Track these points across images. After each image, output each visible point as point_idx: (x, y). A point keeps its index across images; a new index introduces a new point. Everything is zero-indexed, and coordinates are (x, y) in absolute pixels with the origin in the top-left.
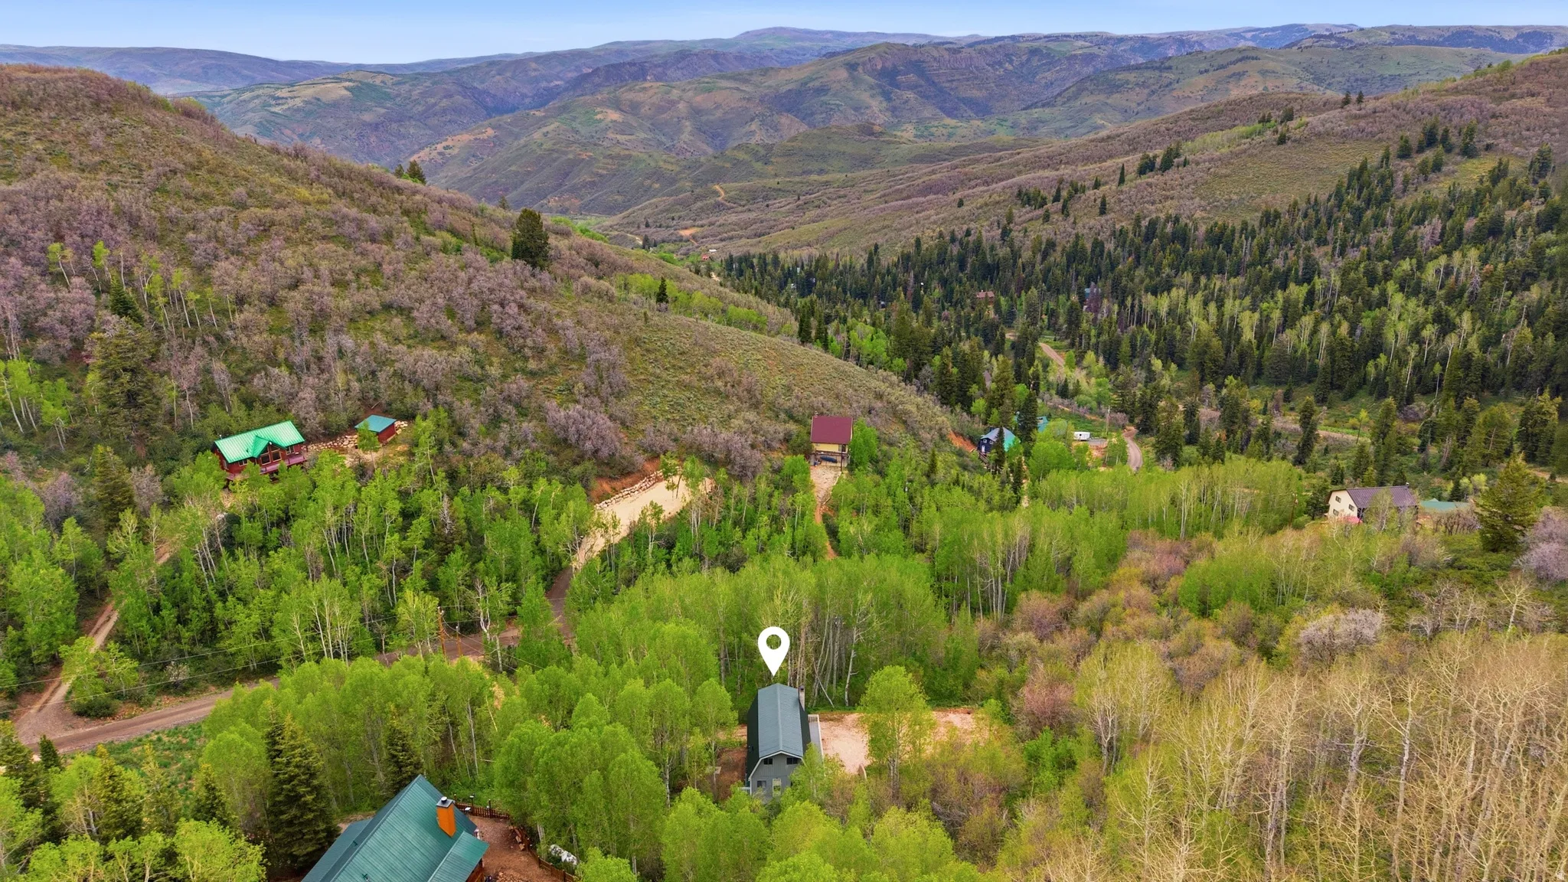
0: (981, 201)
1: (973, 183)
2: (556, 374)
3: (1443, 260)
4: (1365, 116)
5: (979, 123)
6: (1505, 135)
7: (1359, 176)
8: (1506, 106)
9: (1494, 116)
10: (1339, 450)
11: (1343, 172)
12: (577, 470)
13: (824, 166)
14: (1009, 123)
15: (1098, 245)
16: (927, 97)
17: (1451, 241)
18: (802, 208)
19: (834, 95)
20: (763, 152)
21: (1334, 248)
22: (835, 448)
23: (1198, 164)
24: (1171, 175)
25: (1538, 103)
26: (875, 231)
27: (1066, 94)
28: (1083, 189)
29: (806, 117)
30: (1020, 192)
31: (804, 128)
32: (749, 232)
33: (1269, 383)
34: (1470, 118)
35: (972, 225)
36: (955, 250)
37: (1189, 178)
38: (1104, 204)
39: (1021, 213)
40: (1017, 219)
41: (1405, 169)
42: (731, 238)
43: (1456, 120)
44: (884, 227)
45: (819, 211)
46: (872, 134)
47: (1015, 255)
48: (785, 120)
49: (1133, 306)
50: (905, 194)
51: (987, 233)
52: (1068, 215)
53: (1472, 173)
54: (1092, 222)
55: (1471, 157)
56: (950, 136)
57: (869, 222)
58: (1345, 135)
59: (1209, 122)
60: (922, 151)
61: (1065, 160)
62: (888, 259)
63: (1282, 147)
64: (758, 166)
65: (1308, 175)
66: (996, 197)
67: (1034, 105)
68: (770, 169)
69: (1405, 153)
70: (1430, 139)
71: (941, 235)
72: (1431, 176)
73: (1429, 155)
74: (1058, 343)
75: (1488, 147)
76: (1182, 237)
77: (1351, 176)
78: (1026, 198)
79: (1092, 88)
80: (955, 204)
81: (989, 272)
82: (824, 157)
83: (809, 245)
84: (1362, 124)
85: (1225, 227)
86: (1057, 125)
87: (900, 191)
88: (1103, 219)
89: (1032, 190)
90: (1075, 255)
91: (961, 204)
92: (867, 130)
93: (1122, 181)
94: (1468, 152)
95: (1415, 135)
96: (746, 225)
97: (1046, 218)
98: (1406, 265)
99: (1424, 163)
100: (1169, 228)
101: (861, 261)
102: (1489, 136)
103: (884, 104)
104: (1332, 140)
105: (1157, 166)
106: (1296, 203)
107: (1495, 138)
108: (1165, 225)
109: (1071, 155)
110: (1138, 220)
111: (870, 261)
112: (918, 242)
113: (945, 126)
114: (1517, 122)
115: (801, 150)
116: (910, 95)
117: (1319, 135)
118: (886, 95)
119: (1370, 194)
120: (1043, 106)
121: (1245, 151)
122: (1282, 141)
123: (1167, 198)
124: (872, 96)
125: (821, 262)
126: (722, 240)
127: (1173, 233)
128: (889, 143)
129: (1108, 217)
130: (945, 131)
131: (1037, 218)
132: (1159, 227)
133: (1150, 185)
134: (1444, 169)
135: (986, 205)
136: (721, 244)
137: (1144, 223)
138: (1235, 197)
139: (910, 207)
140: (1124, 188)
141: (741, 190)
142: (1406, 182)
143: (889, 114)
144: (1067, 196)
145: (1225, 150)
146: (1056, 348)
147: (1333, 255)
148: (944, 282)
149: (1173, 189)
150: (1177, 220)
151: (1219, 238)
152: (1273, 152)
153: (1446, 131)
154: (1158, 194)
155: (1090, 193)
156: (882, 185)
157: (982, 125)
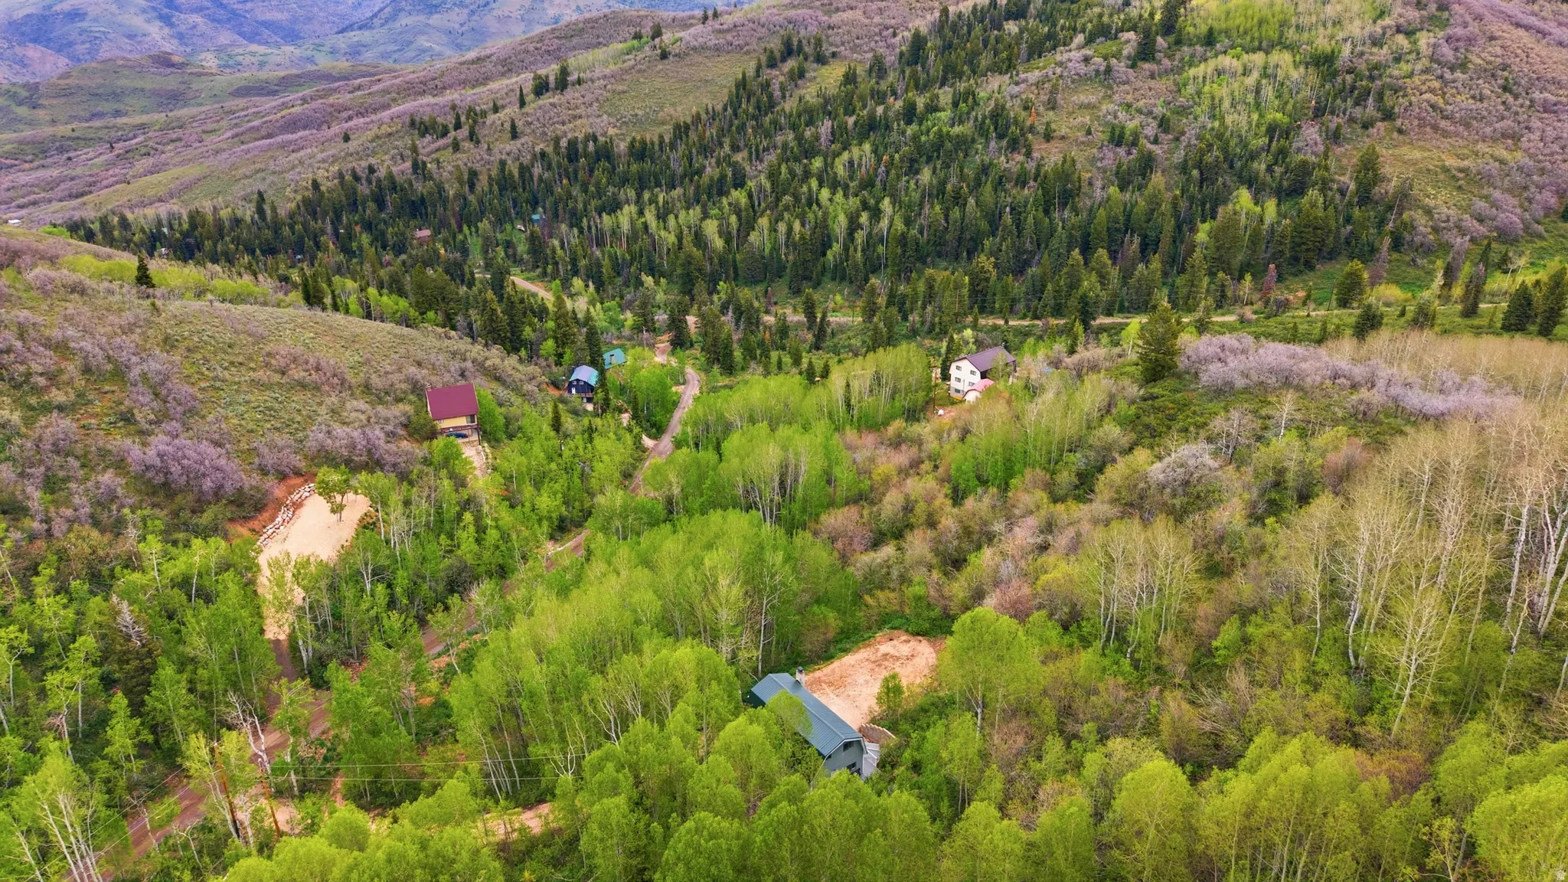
0: (370, 134)
1: (345, 115)
2: (90, 402)
3: (846, 156)
4: (729, 30)
5: (292, 48)
6: (843, 44)
7: (742, 84)
8: (836, 18)
9: (829, 27)
10: (842, 332)
11: (730, 83)
12: (206, 518)
13: (121, 107)
14: (326, 48)
15: (524, 170)
16: (219, 21)
17: (842, 138)
18: (126, 156)
19: (96, 20)
20: (24, 93)
21: (751, 154)
22: (462, 421)
23: (593, 81)
24: (570, 94)
25: (857, 15)
26: (247, 177)
27: (382, 15)
28: (484, 114)
29: (63, 47)
30: (413, 123)
31: (63, 62)
32: (59, 191)
33: (746, 284)
34: (813, 29)
35: (372, 161)
36: (363, 189)
37: (589, 97)
38: (513, 127)
39: (426, 145)
40: (421, 151)
41: (777, 77)
42: (34, 203)
43: (803, 32)
44: (258, 171)
45: (151, 160)
46: (173, 65)
47: (440, 189)
48: (33, 52)
49: (589, 228)
50: (263, 132)
51: (392, 165)
52: (478, 142)
53: (830, 77)
54: (508, 148)
55: (824, 64)
56: (262, 64)
57: (234, 167)
58: (717, 49)
59: (575, 40)
60: (244, 83)
61: (440, 85)
62: (285, 206)
63: (666, 61)
64: (23, 111)
65: (698, 88)
66: (385, 129)
67: (349, 28)
68: (41, 114)
69: (772, 64)
70: (789, 51)
71: (341, 176)
72: (800, 82)
73: (791, 64)
74: (526, 274)
75: (834, 55)
76: (605, 153)
77: (737, 86)
78: (422, 127)
79: (408, 8)
80: (340, 139)
81: (417, 209)
82: (116, 95)
83: (160, 200)
84: (729, 37)
85: (643, 142)
86: (382, 48)
87: (257, 129)
88: (518, 143)
89: (426, 118)
90: (504, 183)
91: (347, 139)
92: (164, 61)
93: (522, 104)
94: (821, 60)
95: (775, 44)
96: (51, 185)
97: (456, 146)
98: (817, 163)
99: (792, 71)
100: (591, 146)
101: (248, 213)
102: (831, 45)
103: (167, 30)
104: (708, 53)
105: (552, 85)
106: (698, 114)
107: (837, 46)
108: (586, 146)
109: (445, 79)
110: (557, 141)
111: (260, 211)
112: (316, 185)
113: (253, 54)
114: (849, 32)
115: (80, 88)
116: (196, 18)
117: (694, 49)
118: (166, 20)
119: (758, 102)
120: (360, 28)
121: (633, 67)
122: (664, 56)
123: (575, 117)
124: (148, 21)
125: (195, 218)
126: (21, 207)
127: (597, 152)
128: (200, 75)
129: (523, 140)
130: (253, 59)
131: (445, 148)
132: (580, 147)
133: (553, 105)
134: (807, 75)
135: (378, 137)
136: (23, 212)
137: (564, 143)
138: (640, 113)
139: (283, 146)
140: (526, 109)
141: (20, 142)
142: (783, 89)
143: (175, 42)
144: (471, 121)
145: (612, 67)
146: (527, 279)
147: (751, 160)
148: (368, 226)
149: (577, 107)
150: (595, 139)
151: (640, 152)
152: (660, 67)
153: (800, 42)
154: (565, 114)
155: (491, 118)
156: (224, 123)
157: (298, 52)
